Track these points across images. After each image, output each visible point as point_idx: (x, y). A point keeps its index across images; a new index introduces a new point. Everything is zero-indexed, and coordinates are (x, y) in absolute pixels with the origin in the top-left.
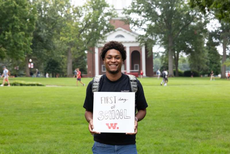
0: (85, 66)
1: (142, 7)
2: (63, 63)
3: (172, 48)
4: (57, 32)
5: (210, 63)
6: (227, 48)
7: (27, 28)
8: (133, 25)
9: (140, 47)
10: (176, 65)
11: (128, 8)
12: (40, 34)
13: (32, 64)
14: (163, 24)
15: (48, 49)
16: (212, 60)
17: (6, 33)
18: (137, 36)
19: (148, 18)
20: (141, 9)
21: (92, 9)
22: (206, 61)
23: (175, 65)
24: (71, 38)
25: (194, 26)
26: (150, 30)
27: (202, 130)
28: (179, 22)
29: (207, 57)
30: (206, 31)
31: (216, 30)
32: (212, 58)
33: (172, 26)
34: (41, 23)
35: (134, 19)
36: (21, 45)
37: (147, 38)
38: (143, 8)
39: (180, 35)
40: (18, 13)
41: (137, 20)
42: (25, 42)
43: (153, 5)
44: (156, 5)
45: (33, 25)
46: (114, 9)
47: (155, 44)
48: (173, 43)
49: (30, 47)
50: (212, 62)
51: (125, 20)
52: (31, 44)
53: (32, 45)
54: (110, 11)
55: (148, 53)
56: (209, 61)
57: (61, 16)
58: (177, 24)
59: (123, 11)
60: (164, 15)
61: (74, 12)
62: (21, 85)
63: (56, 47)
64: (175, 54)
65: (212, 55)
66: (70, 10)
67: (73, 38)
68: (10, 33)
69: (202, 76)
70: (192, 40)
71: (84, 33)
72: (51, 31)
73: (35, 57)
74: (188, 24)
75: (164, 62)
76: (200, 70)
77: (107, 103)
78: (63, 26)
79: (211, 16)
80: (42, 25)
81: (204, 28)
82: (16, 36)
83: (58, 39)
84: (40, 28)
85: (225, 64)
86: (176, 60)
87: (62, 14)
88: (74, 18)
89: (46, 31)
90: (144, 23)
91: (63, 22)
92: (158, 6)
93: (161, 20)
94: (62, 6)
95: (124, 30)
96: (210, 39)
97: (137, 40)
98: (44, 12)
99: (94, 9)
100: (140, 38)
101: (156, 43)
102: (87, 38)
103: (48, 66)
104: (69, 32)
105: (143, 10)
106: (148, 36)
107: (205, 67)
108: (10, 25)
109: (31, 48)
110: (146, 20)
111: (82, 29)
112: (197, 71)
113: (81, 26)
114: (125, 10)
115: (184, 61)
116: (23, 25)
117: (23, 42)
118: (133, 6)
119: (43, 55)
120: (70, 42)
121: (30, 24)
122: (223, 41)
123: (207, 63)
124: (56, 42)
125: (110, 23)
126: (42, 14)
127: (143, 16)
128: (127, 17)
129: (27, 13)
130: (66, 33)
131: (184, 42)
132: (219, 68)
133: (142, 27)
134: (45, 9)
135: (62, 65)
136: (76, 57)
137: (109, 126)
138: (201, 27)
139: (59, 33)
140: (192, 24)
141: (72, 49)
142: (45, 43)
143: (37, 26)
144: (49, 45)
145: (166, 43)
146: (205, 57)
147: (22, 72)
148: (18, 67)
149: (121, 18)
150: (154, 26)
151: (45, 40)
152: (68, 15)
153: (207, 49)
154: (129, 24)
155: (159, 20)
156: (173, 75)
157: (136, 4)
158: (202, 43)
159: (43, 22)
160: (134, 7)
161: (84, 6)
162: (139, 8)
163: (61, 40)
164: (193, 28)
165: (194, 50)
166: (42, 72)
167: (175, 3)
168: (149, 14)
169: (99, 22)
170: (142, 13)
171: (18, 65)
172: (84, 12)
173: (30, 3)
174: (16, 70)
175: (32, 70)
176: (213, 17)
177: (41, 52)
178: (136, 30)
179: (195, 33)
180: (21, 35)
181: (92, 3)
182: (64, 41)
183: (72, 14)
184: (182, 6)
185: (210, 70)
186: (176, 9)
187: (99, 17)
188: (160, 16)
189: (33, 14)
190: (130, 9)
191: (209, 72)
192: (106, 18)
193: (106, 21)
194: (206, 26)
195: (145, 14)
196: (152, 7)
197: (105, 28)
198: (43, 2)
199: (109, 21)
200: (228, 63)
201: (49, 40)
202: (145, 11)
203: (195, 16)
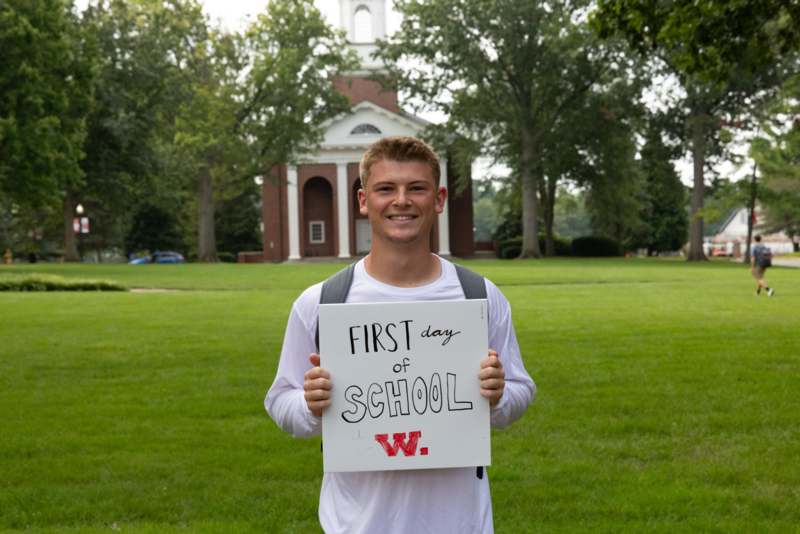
0: (256, 224)
1: (437, 37)
2: (186, 217)
3: (534, 166)
4: (165, 116)
5: (655, 212)
6: (708, 164)
7: (66, 103)
8: (408, 93)
10: (546, 217)
11: (393, 38)
12: (108, 123)
13: (85, 221)
14: (505, 89)
15: (137, 173)
16: (661, 204)
18: (423, 129)
19: (455, 71)
20: (433, 42)
21: (276, 43)
22: (641, 207)
23: (542, 220)
24: (211, 135)
25: (604, 93)
26: (463, 108)
28: (556, 82)
29: (643, 192)
30: (640, 110)
31: (670, 109)
32: (661, 195)
33: (533, 94)
34: (112, 89)
35: (410, 73)
36: (47, 159)
37: (453, 135)
38: (441, 38)
39: (560, 123)
40: (39, 54)
41: (422, 76)
42: (62, 149)
43: (471, 29)
44: (482, 30)
45: (89, 93)
46: (348, 43)
47: (479, 154)
48: (537, 150)
49: (77, 166)
50: (659, 210)
51: (383, 76)
52: (83, 155)
53: (84, 160)
54: (334, 49)
55: (456, 183)
56: (650, 205)
57: (178, 67)
58: (550, 89)
59: (378, 48)
60: (508, 60)
61: (218, 55)
62: (51, 287)
63: (160, 166)
64: (542, 183)
65: (660, 186)
66: (205, 47)
67: (215, 136)
68: (11, 120)
70: (598, 141)
71: (251, 120)
72: (145, 115)
73: (95, 198)
74: (582, 90)
75: (507, 209)
76: (622, 235)
77: (376, 350)
78: (184, 98)
79: (654, 63)
81: (635, 103)
82: (32, 131)
83: (169, 138)
84: (108, 104)
85: (700, 214)
86: (548, 201)
87: (179, 59)
88: (218, 71)
89: (127, 112)
90: (444, 86)
91: (185, 87)
92: (486, 33)
93: (499, 77)
94: (179, 32)
95: (378, 109)
96: (654, 138)
98: (123, 53)
99: (283, 45)
100: (430, 133)
101: (484, 150)
102: (261, 138)
103: (137, 227)
104: (204, 117)
105: (440, 46)
106: (457, 127)
107: (638, 225)
108: (12, 96)
109: (82, 167)
110: (448, 77)
111: (246, 106)
112: (614, 239)
113: (242, 97)
114: (382, 45)
115: (571, 204)
116: (54, 93)
117: (55, 151)
118: (408, 34)
119: (119, 192)
120: (207, 149)
121: (78, 91)
122: (695, 143)
123: (643, 216)
124: (162, 149)
125: (333, 87)
126: (114, 60)
127: (442, 65)
128: (387, 67)
129: (67, 55)
130: (192, 122)
131: (572, 145)
132: (681, 228)
133: (435, 98)
134: (125, 42)
135: (182, 221)
136: (226, 196)
137: (388, 445)
138: (626, 100)
139: (171, 121)
140: (596, 87)
141: (213, 172)
142: (124, 151)
143: (98, 97)
144: (138, 159)
145: (511, 151)
146: (635, 194)
147: (53, 247)
148: (40, 230)
149: (370, 70)
150: (475, 96)
151: (125, 144)
152: (197, 61)
153: (645, 168)
154: (396, 91)
155: (490, 77)
156: (538, 251)
157: (416, 26)
158: (632, 147)
159: (118, 85)
160: (411, 34)
161: (250, 35)
162: (429, 40)
163: (179, 143)
164: (599, 100)
165: (602, 172)
166: (119, 246)
167: (542, 22)
168: (458, 58)
169: (300, 84)
170: (438, 56)
171: (38, 225)
172: (252, 54)
173: (76, 24)
174: (34, 239)
175: (86, 240)
176: (660, 68)
177: (111, 181)
178: (417, 109)
179: (607, 117)
180: (47, 126)
181: (277, 23)
182: (188, 146)
183: (213, 61)
184: (563, 32)
185: (653, 235)
186: (544, 43)
187: (299, 70)
188: (494, 62)
189: (86, 59)
190: (398, 42)
191: (651, 240)
192: (323, 74)
193: (322, 80)
194: (640, 96)
195: (446, 59)
196: (468, 36)
197: (320, 102)
198: (116, 22)
199: (330, 83)
200: (709, 211)
201: (137, 142)
202: (446, 48)
203: (606, 65)
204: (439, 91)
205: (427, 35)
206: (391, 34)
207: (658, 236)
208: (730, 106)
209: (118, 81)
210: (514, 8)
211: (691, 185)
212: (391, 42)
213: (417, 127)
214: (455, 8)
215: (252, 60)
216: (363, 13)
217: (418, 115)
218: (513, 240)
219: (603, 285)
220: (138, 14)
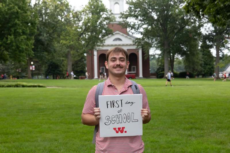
0: (85, 68)
1: (139, 12)
2: (63, 65)
3: (168, 51)
4: (57, 35)
5: (205, 64)
6: (221, 50)
7: (28, 31)
8: (130, 29)
9: (137, 50)
11: (126, 12)
12: (41, 38)
13: (34, 66)
14: (159, 28)
15: (49, 52)
16: (206, 62)
17: (9, 36)
18: (135, 39)
19: (144, 22)
20: (138, 13)
21: (91, 14)
22: (201, 62)
23: (170, 67)
24: (71, 41)
25: (189, 29)
26: (147, 33)
27: (196, 129)
28: (175, 25)
29: (201, 58)
31: (209, 33)
32: (206, 59)
33: (168, 29)
34: (42, 27)
35: (131, 23)
36: (23, 48)
37: (144, 41)
38: (140, 12)
39: (176, 38)
40: (20, 17)
41: (134, 23)
42: (27, 45)
43: (149, 10)
44: (152, 10)
45: (35, 29)
46: (112, 14)
47: (151, 47)
48: (169, 46)
49: (31, 50)
51: (123, 24)
52: (33, 47)
54: (108, 15)
55: (145, 55)
56: (203, 62)
57: (61, 21)
58: (173, 27)
59: (120, 15)
60: (160, 19)
61: (73, 17)
62: (23, 86)
63: (56, 50)
64: (170, 56)
65: (206, 57)
66: (70, 15)
67: (72, 42)
68: (12, 37)
69: (196, 77)
70: (187, 43)
71: (83, 37)
72: (51, 35)
73: (37, 60)
74: (183, 28)
75: (160, 64)
76: (195, 71)
77: (113, 107)
78: (63, 30)
79: (205, 20)
80: (43, 29)
81: (199, 32)
82: (18, 40)
83: (59, 42)
84: (41, 32)
85: (218, 65)
86: (172, 61)
87: (62, 18)
88: (73, 22)
89: (46, 34)
90: (141, 27)
91: (63, 27)
92: (154, 11)
93: (158, 24)
94: (62, 11)
95: (121, 34)
96: (204, 42)
97: (134, 43)
98: (45, 17)
99: (93, 14)
100: (137, 41)
101: (153, 46)
102: (86, 42)
103: (49, 68)
104: (69, 36)
105: (140, 15)
106: (145, 39)
107: (199, 68)
108: (13, 30)
109: (33, 51)
110: (142, 24)
111: (82, 33)
112: (192, 72)
113: (80, 30)
114: (123, 14)
115: (180, 63)
116: (25, 29)
117: (25, 46)
118: (130, 11)
119: (44, 58)
120: (70, 45)
121: (32, 28)
122: (216, 44)
123: (201, 65)
124: (56, 45)
125: (108, 27)
126: (43, 19)
127: (140, 20)
128: (124, 21)
129: (29, 18)
130: (65, 37)
131: (179, 44)
132: (212, 69)
133: (138, 30)
134: (46, 14)
135: (63, 67)
136: (76, 59)
138: (196, 31)
139: (59, 37)
140: (187, 27)
141: (72, 52)
142: (45, 46)
143: (38, 30)
144: (50, 48)
145: (161, 46)
146: (199, 59)
147: (24, 74)
148: (20, 69)
149: (119, 22)
150: (150, 30)
151: (46, 44)
152: (67, 19)
153: (201, 51)
154: (126, 28)
155: (155, 24)
157: (133, 8)
158: (197, 45)
159: (44, 26)
161: (83, 11)
162: (136, 13)
163: (62, 43)
164: (188, 31)
165: (189, 53)
166: (44, 74)
167: (171, 7)
168: (145, 18)
169: (98, 26)
170: (139, 17)
171: (20, 68)
172: (83, 17)
173: (31, 8)
174: (19, 72)
175: (34, 72)
176: (206, 21)
177: (42, 54)
178: (133, 33)
179: (190, 36)
180: (23, 38)
181: (91, 8)
182: (64, 44)
183: (72, 19)
184: (177, 11)
185: (204, 71)
186: (171, 14)
187: (98, 22)
188: (156, 20)
189: (34, 19)
190: (127, 13)
191: (203, 73)
192: (105, 23)
193: (104, 25)
194: (200, 30)
195: (141, 18)
196: (148, 12)
197: (104, 31)
198: (44, 8)
199: (107, 25)
200: (221, 64)
201: (49, 43)
202: (142, 15)
203: (190, 20)
204: (139, 28)
205: (136, 11)
206: (125, 11)
207: (205, 71)
208: (228, 32)
209: (44, 25)
210: (162, 3)
211: (216, 56)
212: (125, 13)
213: (133, 39)
214: (144, 3)
215: (83, 19)
216: (117, 5)
217: (133, 35)
218: (162, 73)
219: (188, 86)
220: (50, 5)
